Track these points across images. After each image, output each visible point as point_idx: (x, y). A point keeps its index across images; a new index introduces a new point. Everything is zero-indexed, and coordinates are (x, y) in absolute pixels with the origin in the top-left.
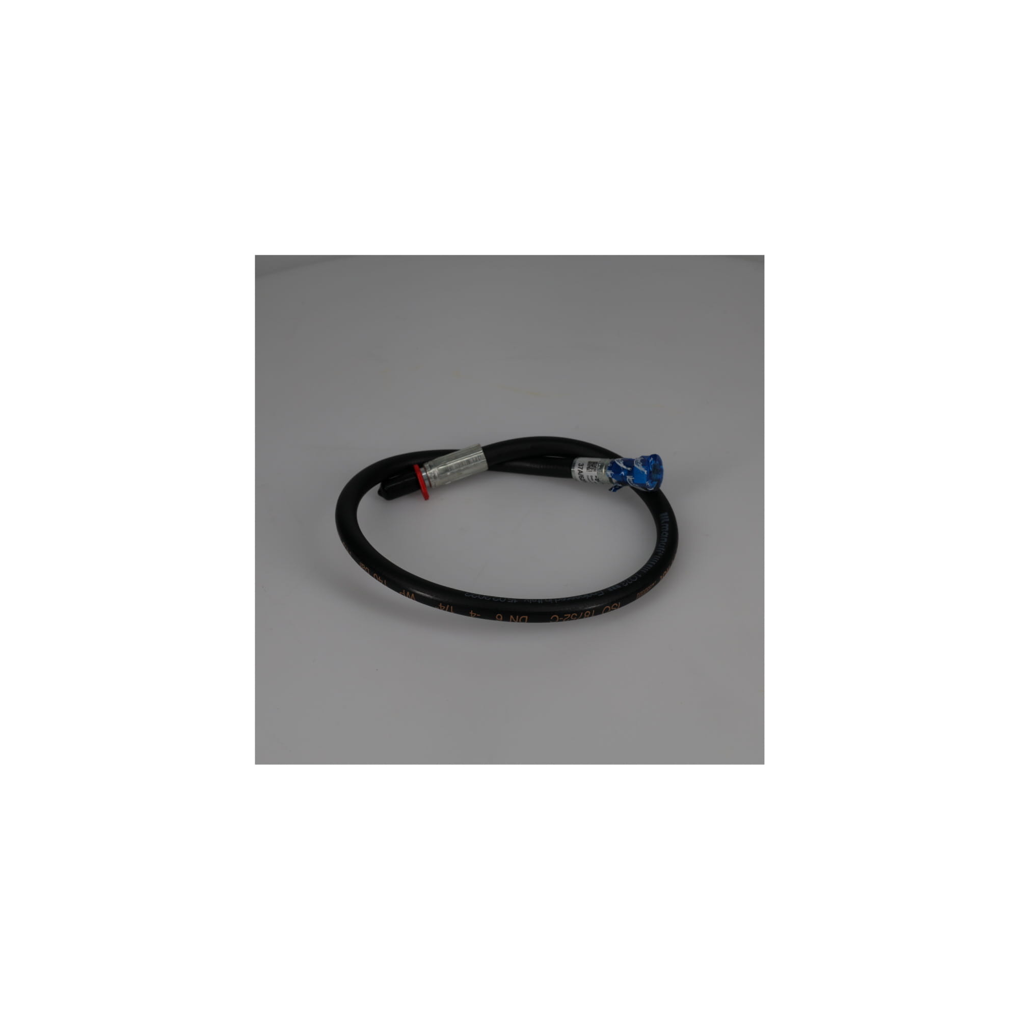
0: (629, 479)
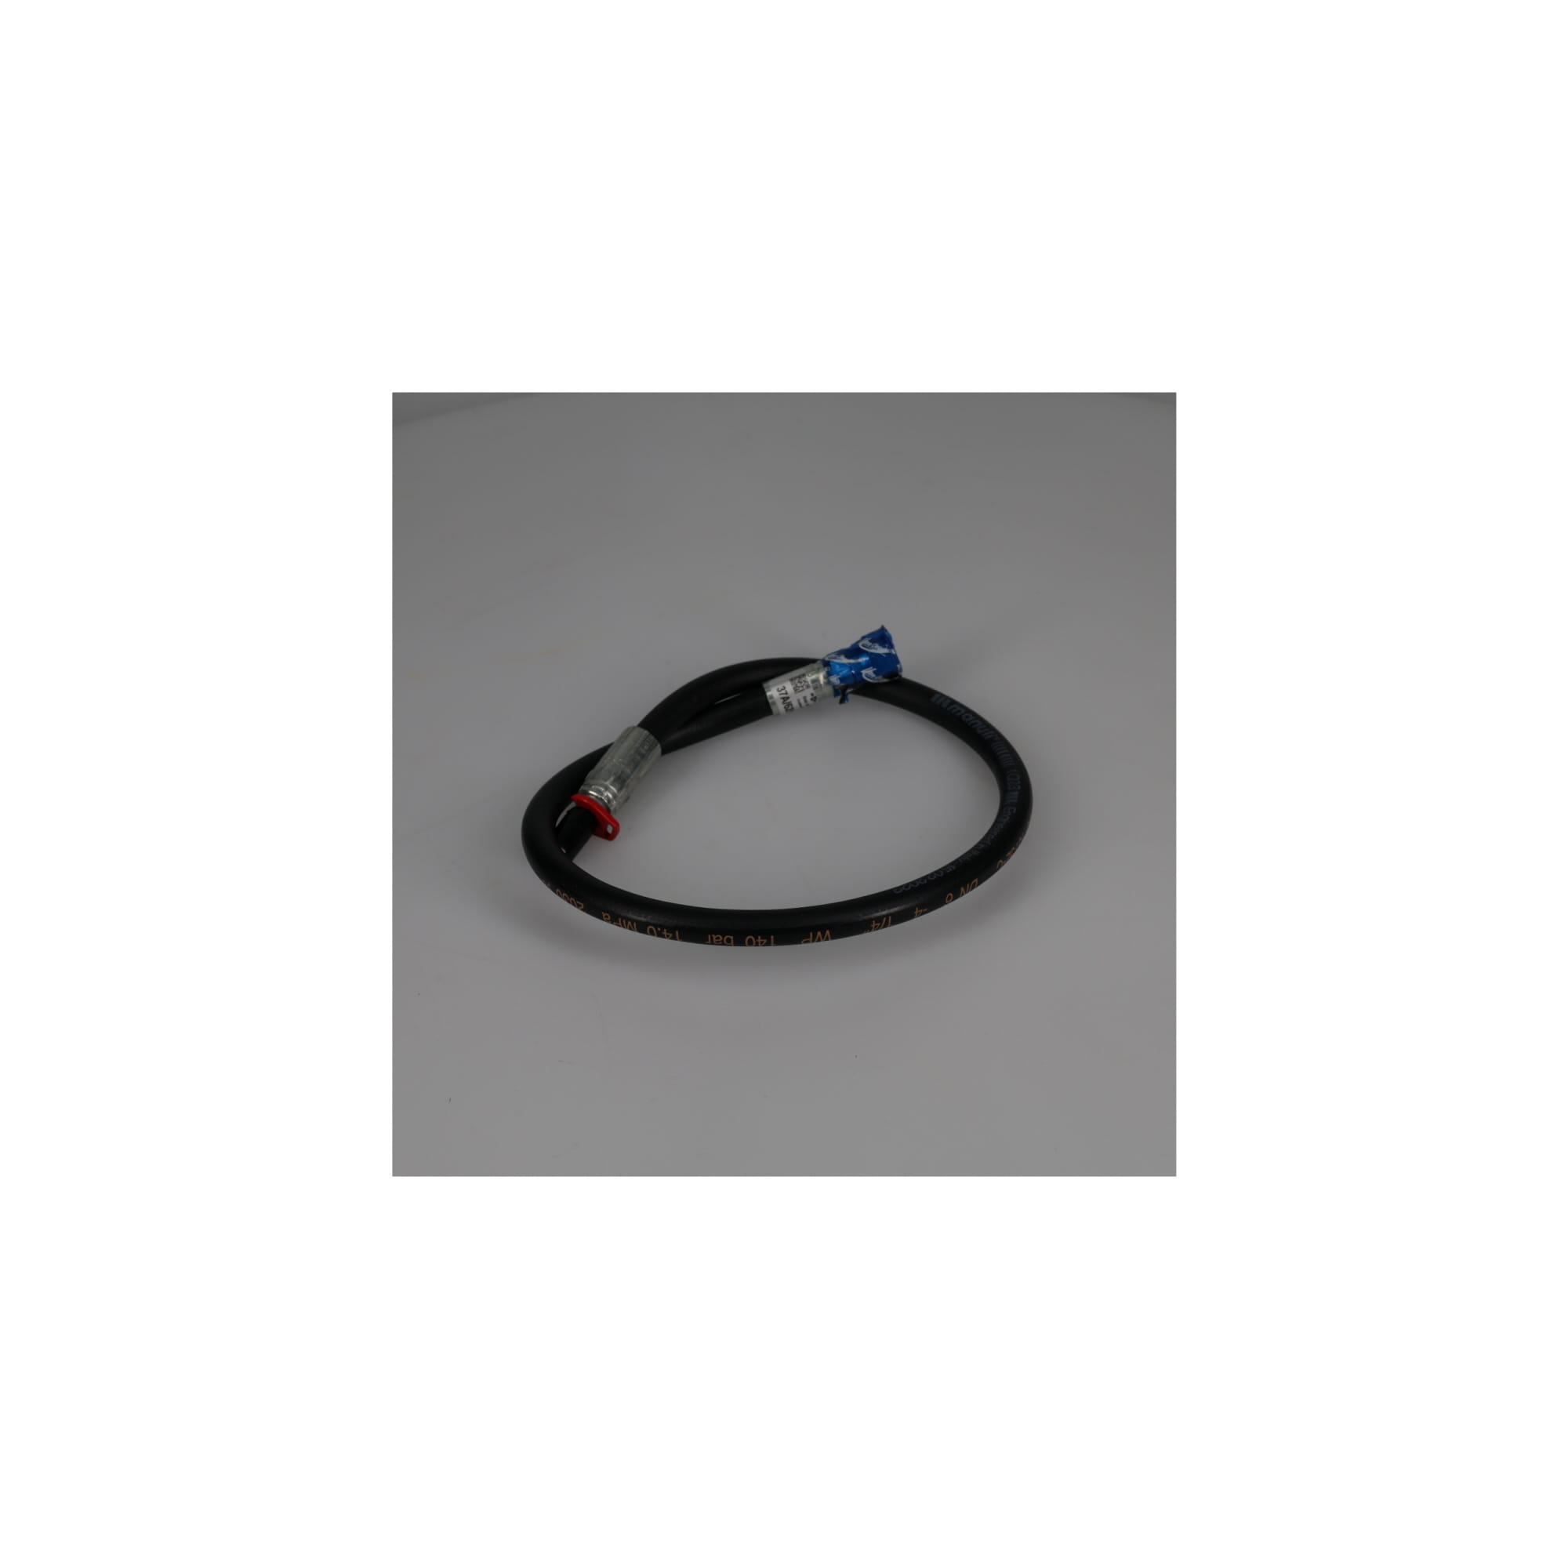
0: (867, 675)
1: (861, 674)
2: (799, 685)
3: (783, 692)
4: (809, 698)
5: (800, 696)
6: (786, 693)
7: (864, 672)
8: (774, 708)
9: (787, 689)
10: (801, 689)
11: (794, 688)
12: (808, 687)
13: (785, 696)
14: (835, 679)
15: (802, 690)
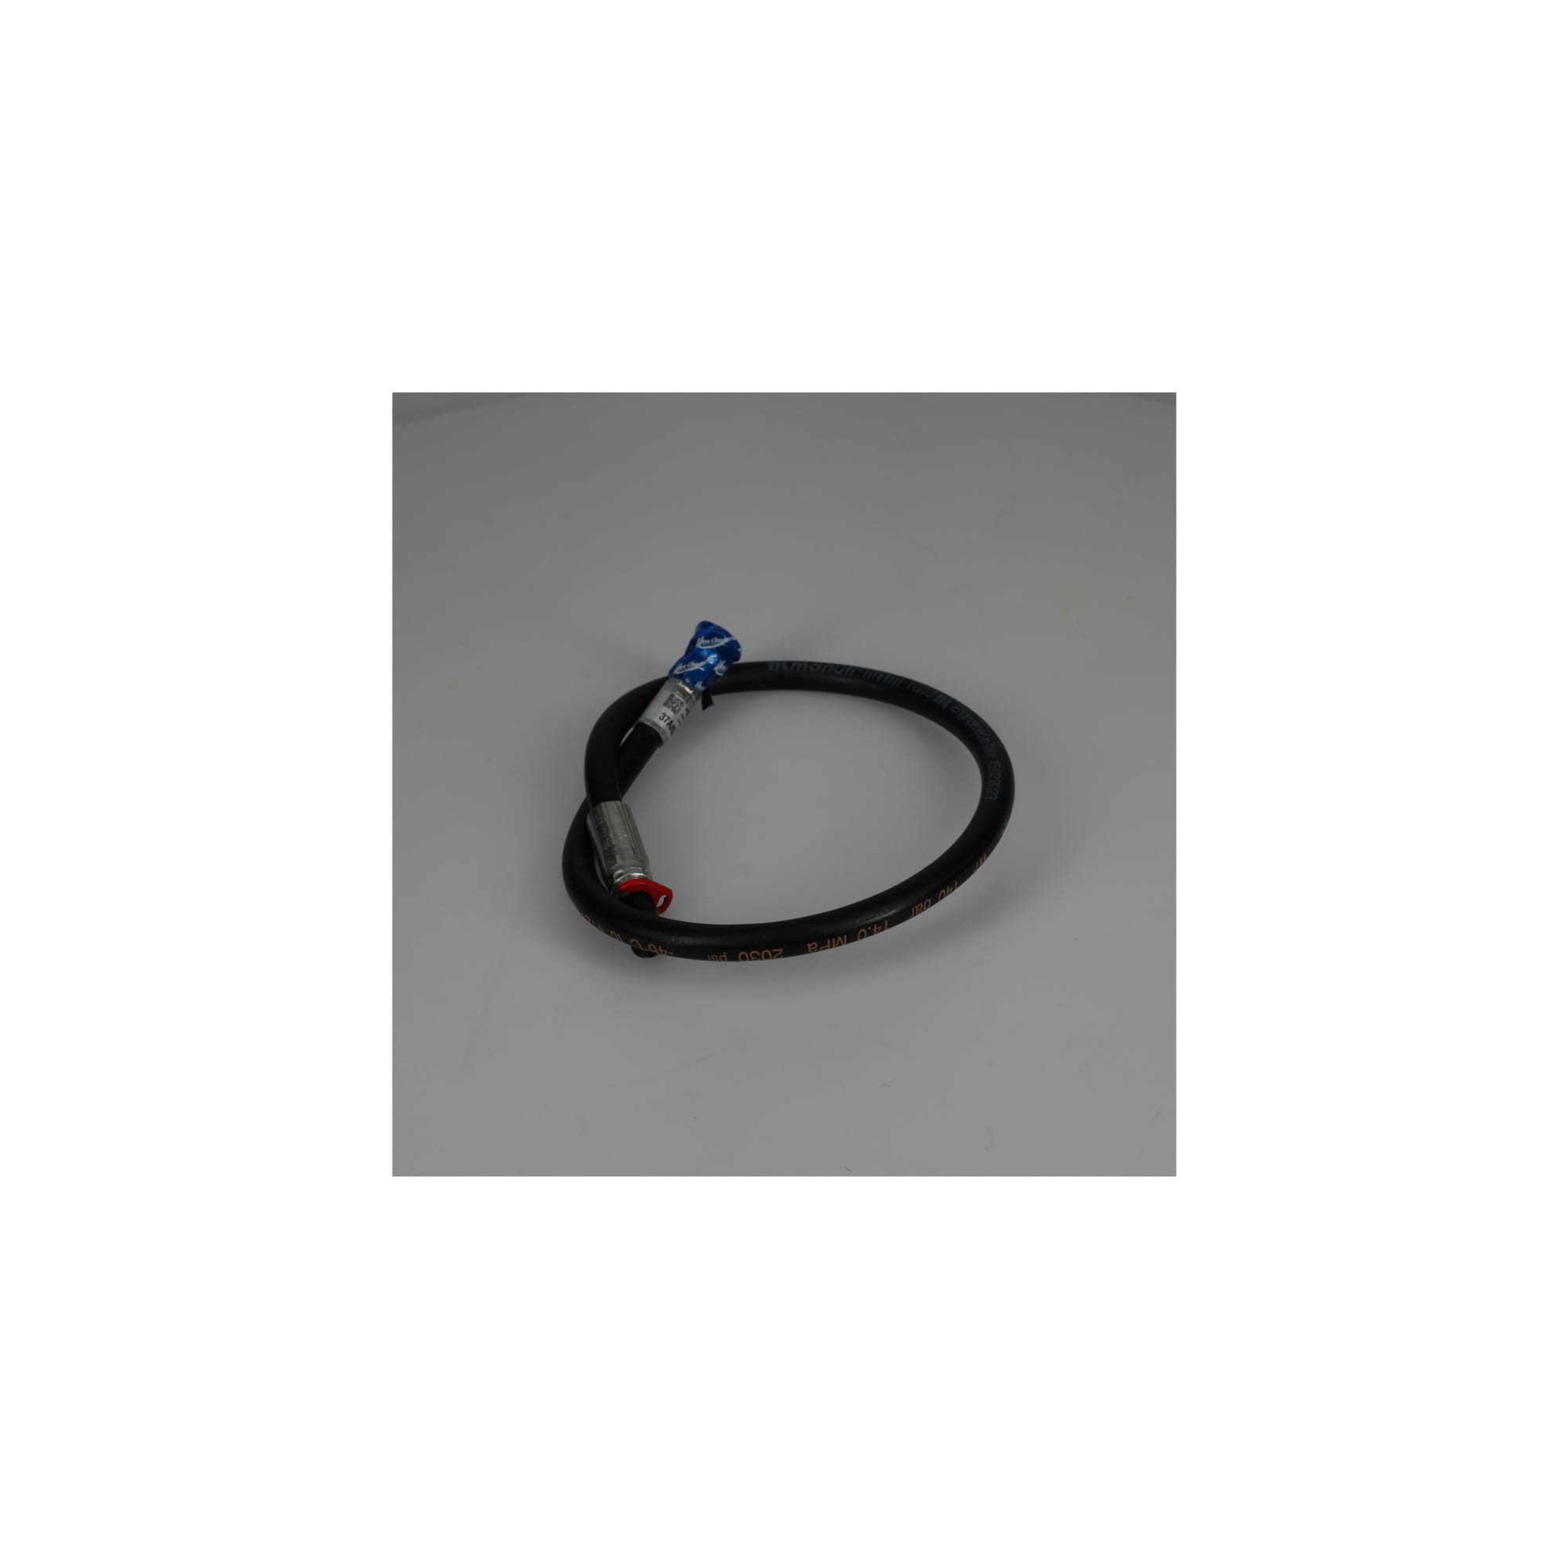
0: (720, 671)
1: (714, 671)
2: (674, 706)
3: (666, 718)
4: (685, 712)
5: (679, 714)
6: (669, 718)
7: (716, 669)
8: (663, 737)
9: (667, 714)
10: (678, 708)
11: (672, 710)
12: (682, 703)
13: (668, 721)
14: (699, 686)
15: (680, 709)
